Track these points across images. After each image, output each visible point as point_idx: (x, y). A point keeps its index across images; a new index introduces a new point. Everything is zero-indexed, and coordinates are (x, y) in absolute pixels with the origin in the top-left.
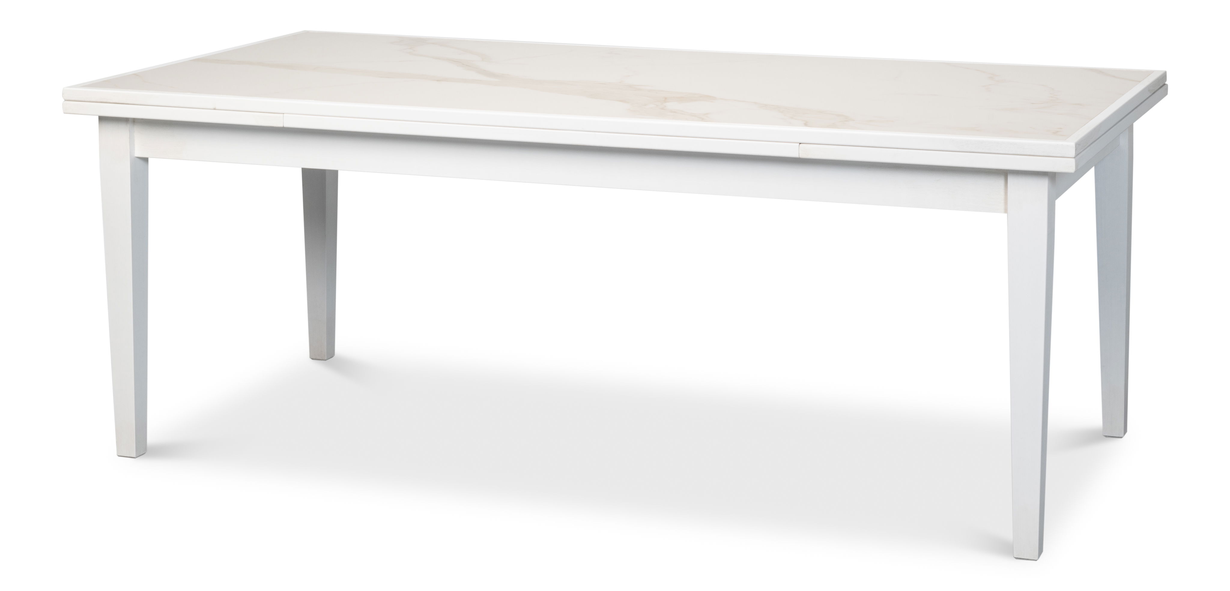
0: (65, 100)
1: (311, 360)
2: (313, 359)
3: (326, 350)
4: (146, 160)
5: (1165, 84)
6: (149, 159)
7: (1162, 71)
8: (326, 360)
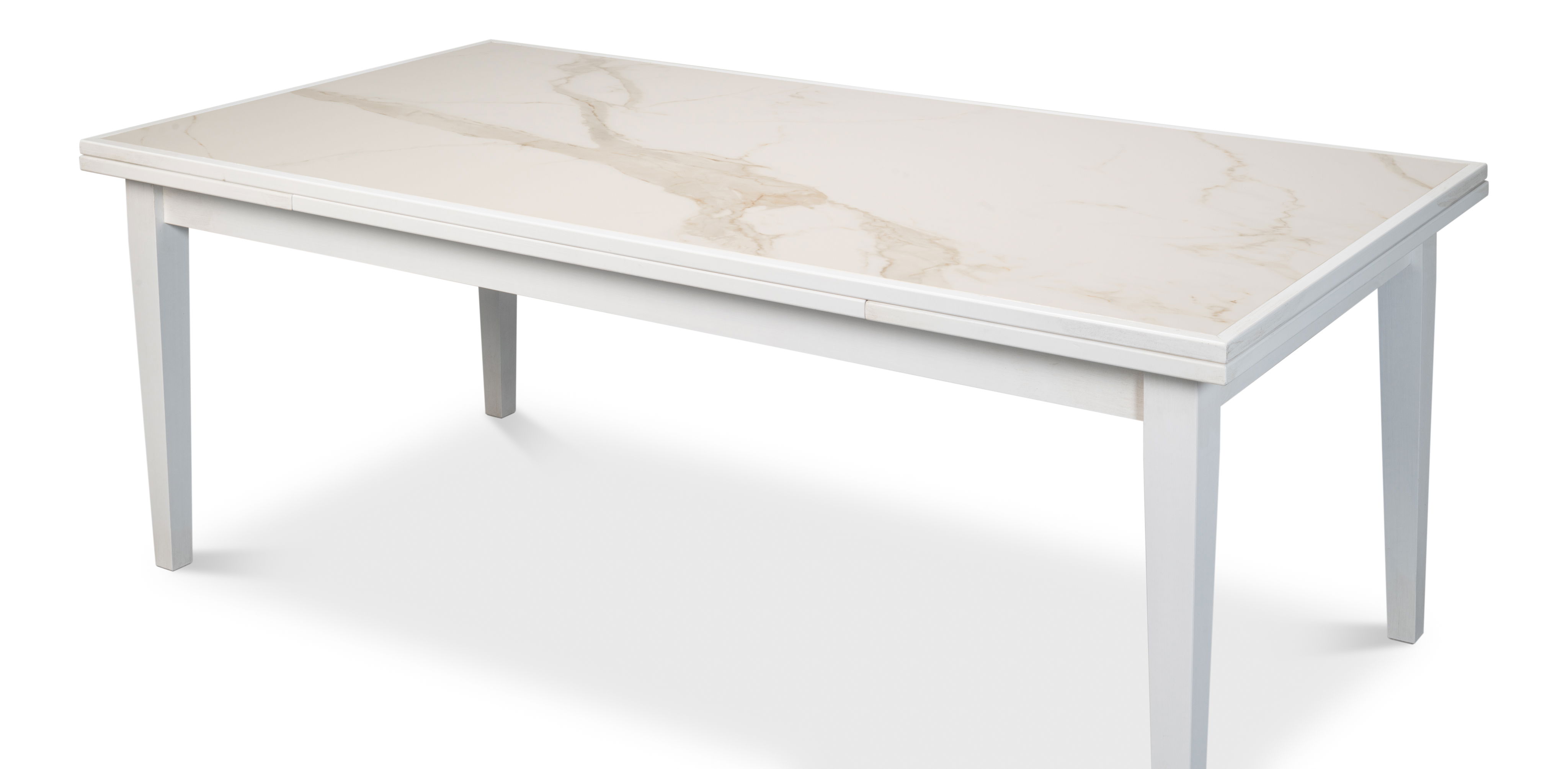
0: (84, 155)
1: (487, 415)
2: (488, 415)
3: (501, 408)
4: (185, 230)
5: (1484, 181)
6: (190, 230)
7: (1480, 163)
8: (501, 418)
